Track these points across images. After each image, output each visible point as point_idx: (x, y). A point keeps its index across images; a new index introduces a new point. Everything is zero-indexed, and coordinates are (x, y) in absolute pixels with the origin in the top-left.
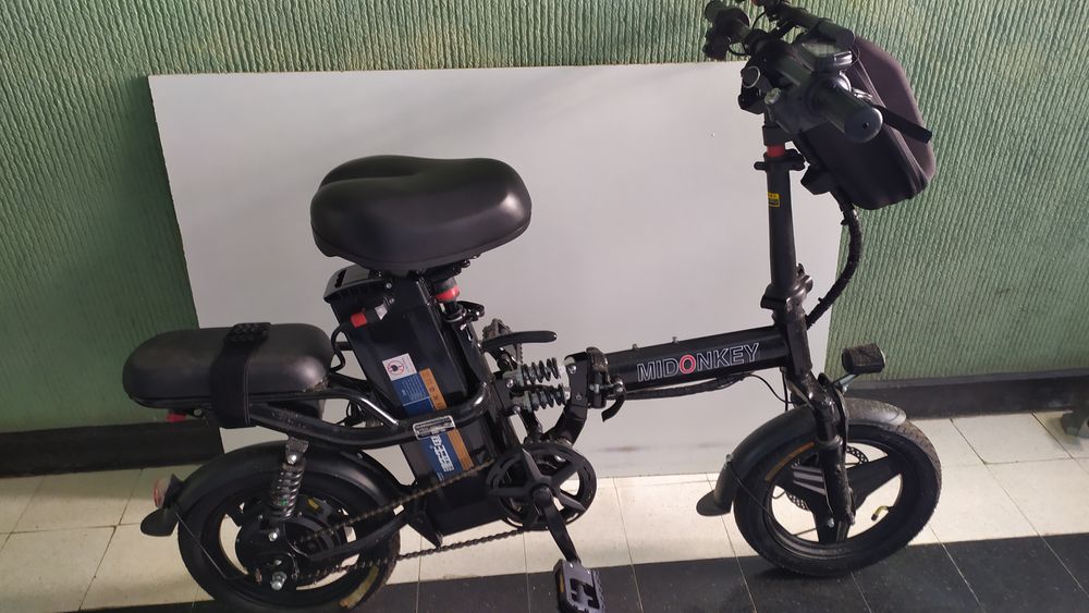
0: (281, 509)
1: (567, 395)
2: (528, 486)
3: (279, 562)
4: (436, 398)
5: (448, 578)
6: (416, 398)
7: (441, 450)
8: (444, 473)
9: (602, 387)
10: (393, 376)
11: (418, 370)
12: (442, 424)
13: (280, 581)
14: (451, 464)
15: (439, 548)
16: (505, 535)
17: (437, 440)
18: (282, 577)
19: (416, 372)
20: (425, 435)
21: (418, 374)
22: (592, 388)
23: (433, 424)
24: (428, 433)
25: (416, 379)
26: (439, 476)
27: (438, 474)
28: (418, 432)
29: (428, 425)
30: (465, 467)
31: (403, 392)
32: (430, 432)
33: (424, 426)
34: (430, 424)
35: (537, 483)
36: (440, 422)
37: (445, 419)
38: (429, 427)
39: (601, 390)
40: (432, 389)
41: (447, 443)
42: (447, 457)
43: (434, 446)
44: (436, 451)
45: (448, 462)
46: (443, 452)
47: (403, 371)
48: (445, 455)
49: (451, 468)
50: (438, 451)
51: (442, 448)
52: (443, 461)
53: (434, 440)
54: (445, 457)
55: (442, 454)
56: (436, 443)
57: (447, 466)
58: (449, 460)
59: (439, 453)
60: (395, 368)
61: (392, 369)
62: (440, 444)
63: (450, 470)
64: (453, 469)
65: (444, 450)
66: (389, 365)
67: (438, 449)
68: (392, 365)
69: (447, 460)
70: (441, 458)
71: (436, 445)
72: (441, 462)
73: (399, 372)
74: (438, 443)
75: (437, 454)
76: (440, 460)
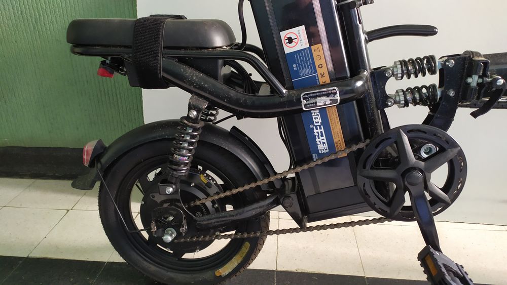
0: (178, 164)
1: (439, 93)
3: (171, 218)
4: (322, 76)
6: (305, 73)
7: (319, 131)
8: (319, 154)
9: (480, 81)
10: (288, 49)
11: (311, 44)
12: (328, 95)
13: (171, 235)
14: (326, 146)
15: (303, 228)
17: (317, 119)
18: (173, 233)
19: (309, 46)
20: (310, 105)
21: (310, 48)
22: (469, 80)
23: (319, 94)
24: (313, 103)
25: (307, 53)
26: (314, 157)
27: (313, 155)
28: (305, 101)
29: (315, 94)
30: (338, 149)
31: (294, 66)
32: (316, 103)
33: (311, 95)
34: (317, 94)
35: (410, 166)
36: (326, 92)
37: (331, 90)
38: (315, 97)
39: (478, 84)
40: (320, 66)
41: (326, 123)
42: (324, 138)
43: (314, 125)
44: (315, 131)
45: (324, 143)
46: (321, 132)
47: (297, 43)
48: (322, 136)
49: (326, 150)
50: (317, 131)
51: (320, 128)
52: (320, 141)
53: (315, 118)
54: (323, 138)
55: (320, 134)
56: (316, 123)
57: (323, 147)
58: (325, 141)
59: (318, 132)
60: (290, 40)
61: (287, 41)
62: (320, 124)
63: (325, 151)
64: (328, 151)
65: (322, 130)
66: (285, 37)
67: (317, 129)
68: (288, 36)
69: (323, 141)
70: (319, 138)
71: (315, 124)
72: (318, 143)
73: (293, 44)
74: (318, 122)
75: (316, 134)
76: (317, 140)
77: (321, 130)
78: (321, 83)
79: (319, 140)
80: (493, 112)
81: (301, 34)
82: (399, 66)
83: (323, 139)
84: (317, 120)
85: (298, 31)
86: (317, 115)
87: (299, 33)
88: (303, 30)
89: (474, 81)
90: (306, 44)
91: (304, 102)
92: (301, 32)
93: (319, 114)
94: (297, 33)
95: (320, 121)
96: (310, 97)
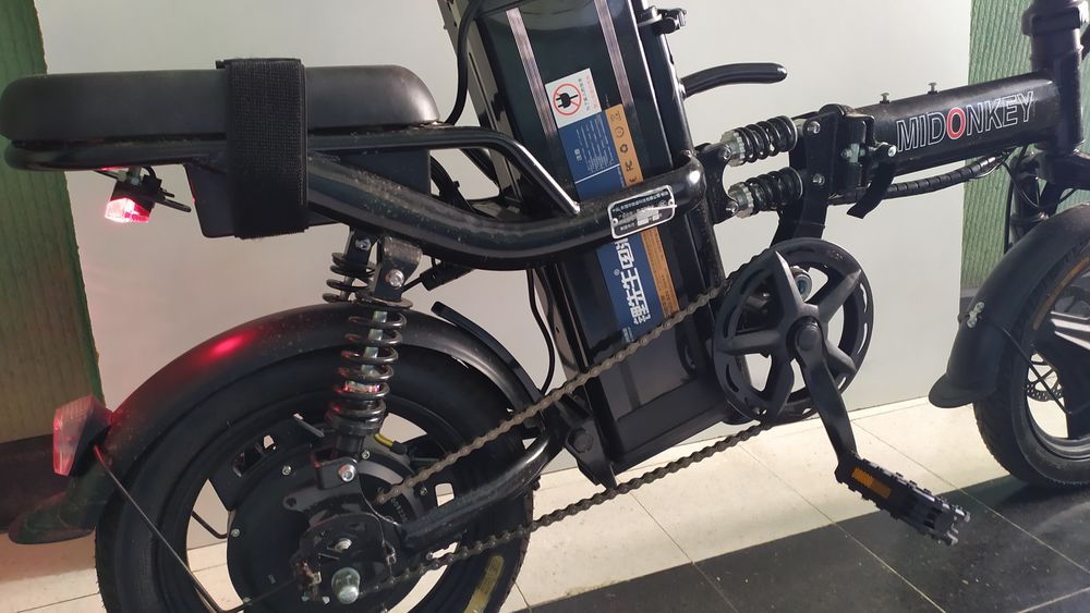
0: (364, 403)
2: (787, 323)
3: (347, 544)
4: (629, 167)
5: (575, 593)
6: (598, 165)
7: (631, 279)
8: (634, 328)
9: (863, 152)
11: (604, 107)
12: (655, 203)
14: (645, 308)
15: (613, 490)
16: (730, 441)
17: (626, 257)
18: (352, 577)
19: (600, 110)
20: (626, 227)
21: (602, 114)
22: (849, 153)
23: (641, 202)
24: (631, 222)
25: (600, 125)
26: (626, 335)
27: (625, 330)
28: (616, 220)
29: (633, 204)
30: (666, 310)
31: (577, 152)
32: (635, 221)
33: (626, 206)
34: (637, 203)
35: (799, 316)
36: (651, 198)
37: (660, 192)
38: (634, 209)
39: (861, 159)
40: (624, 149)
41: (642, 263)
42: (641, 292)
43: (621, 270)
44: (624, 280)
45: (641, 303)
46: (635, 281)
47: (578, 106)
48: (637, 289)
49: (646, 315)
50: (628, 280)
51: (633, 274)
52: (633, 301)
53: (622, 255)
54: (638, 293)
55: (633, 286)
56: (625, 263)
57: (640, 310)
58: (643, 298)
59: (629, 283)
60: (566, 100)
61: (560, 102)
62: (631, 265)
63: (644, 319)
64: (649, 317)
65: (637, 277)
66: (556, 93)
67: (627, 276)
68: (561, 92)
69: (639, 298)
70: (631, 294)
71: (624, 267)
72: (631, 304)
73: (572, 108)
74: (628, 263)
75: (626, 286)
76: (629, 298)
77: (634, 278)
78: (629, 184)
79: (633, 297)
80: (885, 205)
81: (586, 87)
82: (739, 139)
83: (640, 295)
84: (625, 259)
85: (580, 80)
86: (626, 247)
87: (581, 85)
88: (588, 77)
89: (853, 153)
90: (595, 106)
91: (615, 222)
92: (584, 82)
93: (628, 244)
94: (577, 85)
95: (632, 260)
96: (625, 211)
